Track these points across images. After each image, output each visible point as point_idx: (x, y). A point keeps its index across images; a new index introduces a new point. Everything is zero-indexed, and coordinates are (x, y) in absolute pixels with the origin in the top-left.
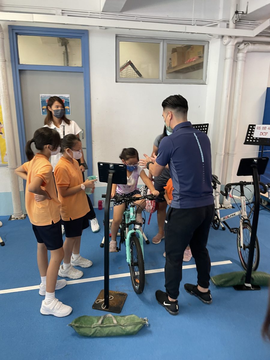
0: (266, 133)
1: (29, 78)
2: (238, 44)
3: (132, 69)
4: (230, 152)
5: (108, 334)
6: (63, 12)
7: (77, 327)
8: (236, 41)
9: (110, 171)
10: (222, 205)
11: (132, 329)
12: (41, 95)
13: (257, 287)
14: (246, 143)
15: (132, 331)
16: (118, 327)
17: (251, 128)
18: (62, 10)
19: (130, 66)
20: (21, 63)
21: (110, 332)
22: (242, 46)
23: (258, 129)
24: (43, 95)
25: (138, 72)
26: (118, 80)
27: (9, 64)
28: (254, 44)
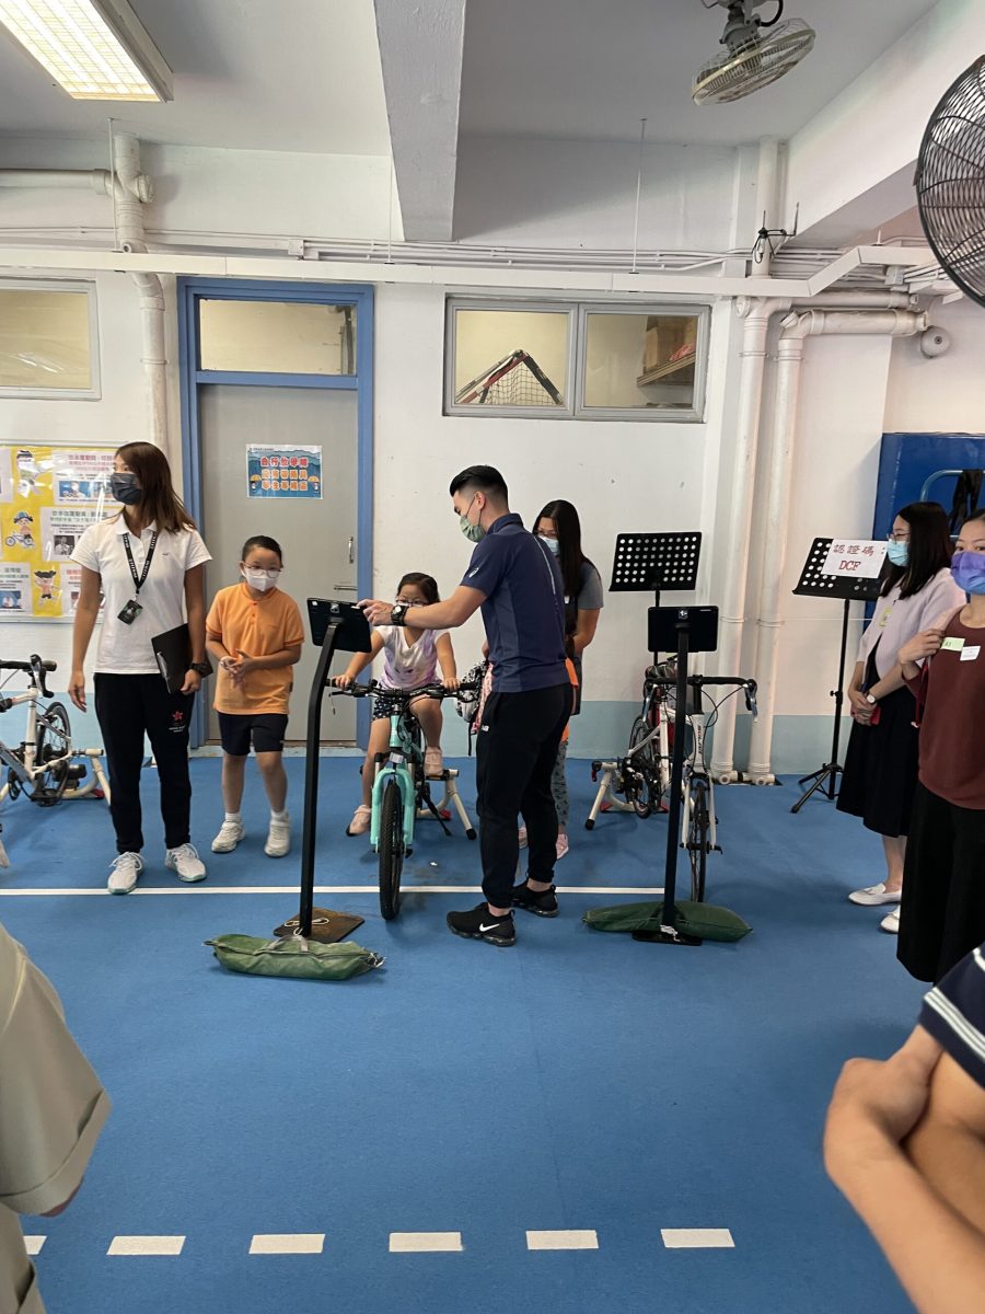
0: (856, 564)
1: (223, 405)
2: (778, 315)
3: (530, 373)
4: (766, 617)
5: (283, 970)
6: (307, 244)
7: (222, 948)
8: (772, 307)
9: (333, 619)
10: (744, 775)
11: (337, 964)
12: (248, 447)
13: (691, 939)
14: (799, 590)
15: (336, 969)
16: (308, 960)
17: (820, 547)
18: (305, 241)
19: (523, 366)
20: (203, 368)
21: (290, 967)
22: (790, 320)
23: (835, 551)
24: (253, 446)
25: (547, 384)
26: (448, 411)
27: (174, 370)
28: (826, 313)
